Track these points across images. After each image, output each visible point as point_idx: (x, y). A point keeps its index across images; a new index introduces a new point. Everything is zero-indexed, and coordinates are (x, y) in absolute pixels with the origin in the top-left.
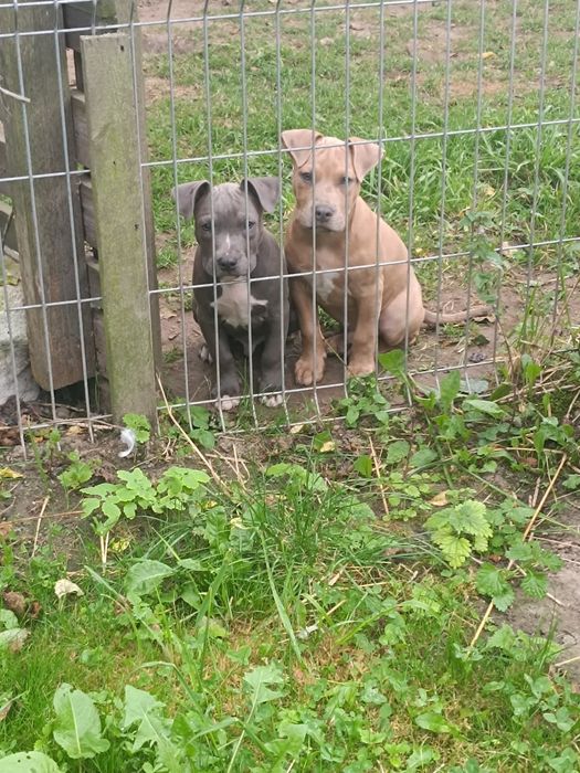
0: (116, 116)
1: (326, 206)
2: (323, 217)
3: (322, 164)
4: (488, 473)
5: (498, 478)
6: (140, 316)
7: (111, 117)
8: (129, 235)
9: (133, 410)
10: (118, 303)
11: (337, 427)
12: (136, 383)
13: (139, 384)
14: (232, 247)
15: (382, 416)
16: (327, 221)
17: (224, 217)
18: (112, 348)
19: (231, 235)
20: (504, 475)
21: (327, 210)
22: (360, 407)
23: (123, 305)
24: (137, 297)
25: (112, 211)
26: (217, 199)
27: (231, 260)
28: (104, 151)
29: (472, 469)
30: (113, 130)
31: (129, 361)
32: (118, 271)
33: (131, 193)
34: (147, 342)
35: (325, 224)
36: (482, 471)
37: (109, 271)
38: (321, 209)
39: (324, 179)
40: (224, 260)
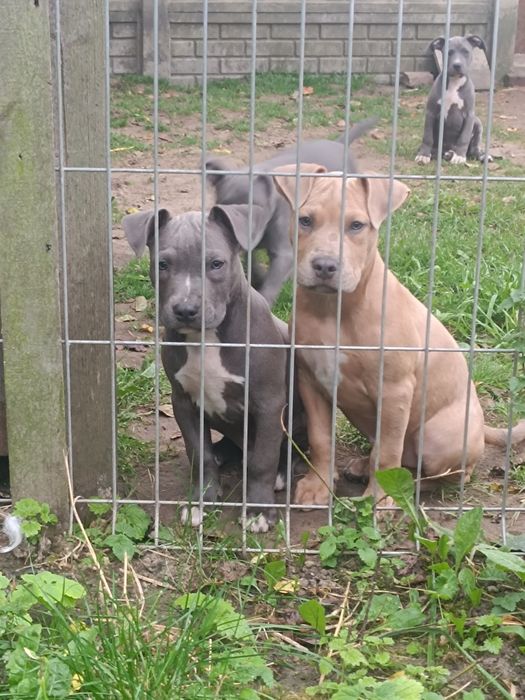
0: (25, 94)
1: (329, 258)
2: (325, 272)
3: (323, 204)
4: (487, 654)
5: (501, 663)
6: (49, 370)
7: (18, 94)
8: (37, 257)
9: (35, 495)
10: (19, 346)
11: (309, 563)
12: (41, 459)
13: (44, 461)
14: (193, 292)
15: (368, 556)
16: (330, 277)
17: (184, 253)
18: (9, 407)
19: (192, 277)
20: (512, 661)
21: (330, 263)
22: (342, 539)
23: (27, 351)
24: (46, 343)
25: (15, 221)
26: (177, 230)
27: (190, 308)
28: (7, 138)
29: (468, 643)
30: (20, 111)
31: (31, 429)
32: (20, 304)
33: (43, 201)
34: (57, 406)
35: (326, 282)
36: (481, 649)
37: (8, 301)
38: (322, 263)
39: (327, 223)
40: (182, 308)
